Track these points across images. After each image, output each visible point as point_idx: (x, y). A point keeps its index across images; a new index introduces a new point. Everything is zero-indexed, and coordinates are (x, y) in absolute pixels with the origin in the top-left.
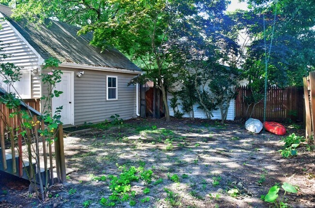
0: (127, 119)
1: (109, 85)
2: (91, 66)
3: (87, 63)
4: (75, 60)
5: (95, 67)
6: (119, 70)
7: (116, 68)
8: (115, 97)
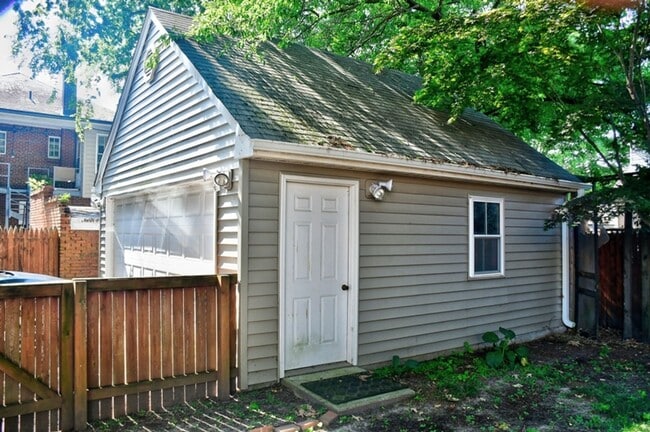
0: (533, 337)
1: (478, 229)
2: (417, 163)
3: (402, 154)
4: (362, 141)
5: (429, 165)
6: (510, 176)
7: (500, 169)
8: (495, 268)
